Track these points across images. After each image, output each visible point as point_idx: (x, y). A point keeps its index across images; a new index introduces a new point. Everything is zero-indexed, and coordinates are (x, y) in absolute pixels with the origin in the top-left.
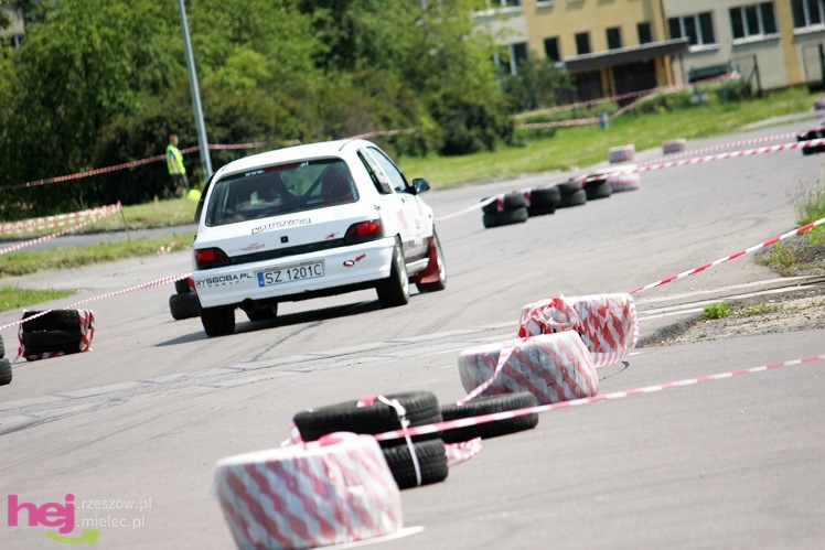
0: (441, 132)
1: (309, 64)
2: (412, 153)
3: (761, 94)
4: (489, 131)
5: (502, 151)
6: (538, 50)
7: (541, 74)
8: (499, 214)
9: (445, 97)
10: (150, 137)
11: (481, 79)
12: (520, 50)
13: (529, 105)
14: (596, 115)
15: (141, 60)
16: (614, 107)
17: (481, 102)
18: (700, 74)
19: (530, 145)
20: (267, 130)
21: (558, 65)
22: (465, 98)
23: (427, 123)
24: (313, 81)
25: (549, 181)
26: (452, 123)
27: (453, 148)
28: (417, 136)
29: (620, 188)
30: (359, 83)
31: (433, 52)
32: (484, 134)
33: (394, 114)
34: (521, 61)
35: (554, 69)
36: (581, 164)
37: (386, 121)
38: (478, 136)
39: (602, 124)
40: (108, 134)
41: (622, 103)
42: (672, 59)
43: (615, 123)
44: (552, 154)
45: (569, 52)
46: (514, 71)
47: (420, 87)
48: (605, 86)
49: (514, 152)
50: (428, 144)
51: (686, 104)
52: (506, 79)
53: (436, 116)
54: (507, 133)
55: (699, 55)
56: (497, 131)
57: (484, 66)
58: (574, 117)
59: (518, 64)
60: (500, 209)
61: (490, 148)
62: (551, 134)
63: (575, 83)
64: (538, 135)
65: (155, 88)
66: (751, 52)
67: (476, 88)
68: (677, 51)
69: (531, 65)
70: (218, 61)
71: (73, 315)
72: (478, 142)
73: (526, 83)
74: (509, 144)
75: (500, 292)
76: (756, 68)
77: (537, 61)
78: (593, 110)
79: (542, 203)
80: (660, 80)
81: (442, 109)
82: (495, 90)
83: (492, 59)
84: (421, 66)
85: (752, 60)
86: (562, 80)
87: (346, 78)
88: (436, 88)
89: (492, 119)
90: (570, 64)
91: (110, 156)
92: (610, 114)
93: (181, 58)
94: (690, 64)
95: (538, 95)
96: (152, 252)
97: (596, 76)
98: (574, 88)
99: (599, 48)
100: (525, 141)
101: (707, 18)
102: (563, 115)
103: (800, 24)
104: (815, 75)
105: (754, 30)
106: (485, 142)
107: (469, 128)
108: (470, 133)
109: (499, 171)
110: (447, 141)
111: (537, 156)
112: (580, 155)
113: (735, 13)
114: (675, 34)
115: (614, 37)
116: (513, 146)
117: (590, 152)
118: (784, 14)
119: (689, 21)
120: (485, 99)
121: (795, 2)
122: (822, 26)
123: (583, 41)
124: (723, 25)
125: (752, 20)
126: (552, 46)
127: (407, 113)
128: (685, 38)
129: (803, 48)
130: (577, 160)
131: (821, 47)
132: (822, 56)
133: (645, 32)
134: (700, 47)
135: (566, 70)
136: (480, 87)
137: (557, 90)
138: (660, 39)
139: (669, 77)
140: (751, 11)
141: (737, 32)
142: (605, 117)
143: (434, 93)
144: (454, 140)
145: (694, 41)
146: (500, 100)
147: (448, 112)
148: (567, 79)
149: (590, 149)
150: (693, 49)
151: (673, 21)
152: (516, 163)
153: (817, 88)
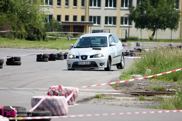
0: (27, 34)
2: (18, 38)
5: (42, 41)
6: (55, 17)
7: (55, 24)
8: (41, 58)
9: (29, 25)
11: (39, 23)
12: (51, 16)
13: (51, 31)
14: (67, 37)
17: (39, 28)
18: (95, 32)
19: (49, 41)
21: (60, 22)
22: (35, 26)
23: (24, 31)
25: (55, 52)
26: (30, 32)
27: (29, 39)
28: (21, 33)
30: (8, 17)
31: (28, 13)
32: (38, 36)
33: (16, 27)
34: (50, 19)
35: (58, 23)
37: (13, 28)
38: (36, 36)
39: (68, 39)
42: (89, 26)
43: (72, 40)
44: (55, 45)
45: (63, 19)
46: (48, 22)
48: (71, 30)
49: (45, 42)
50: (23, 36)
52: (46, 23)
53: (26, 29)
54: (44, 38)
56: (42, 36)
57: (41, 19)
58: (61, 36)
59: (49, 20)
61: (39, 39)
62: (55, 39)
63: (63, 27)
64: (52, 39)
66: (109, 28)
67: (38, 24)
68: (90, 24)
69: (53, 21)
72: (36, 38)
73: (51, 25)
75: (41, 80)
77: (55, 20)
78: (67, 35)
79: (52, 58)
80: (85, 32)
82: (43, 25)
83: (43, 18)
84: (25, 16)
85: (109, 30)
86: (60, 26)
87: (4, 15)
89: (41, 33)
90: (62, 22)
92: (71, 37)
94: (93, 28)
95: (53, 29)
97: (69, 27)
98: (63, 29)
99: (71, 20)
100: (48, 40)
101: (99, 18)
102: (59, 35)
103: (122, 23)
104: (124, 37)
105: (110, 23)
106: (38, 38)
107: (34, 34)
108: (34, 35)
109: (41, 47)
110: (28, 36)
111: (51, 44)
112: (62, 46)
113: (106, 18)
114: (90, 20)
115: (75, 18)
116: (45, 41)
117: (65, 46)
118: (118, 21)
119: (95, 17)
120: (40, 27)
121: (122, 18)
122: (127, 25)
123: (67, 18)
124: (103, 20)
125: (111, 20)
126: (59, 17)
127: (19, 27)
128: (93, 22)
129: (122, 30)
130: (61, 48)
131: (126, 30)
132: (126, 33)
133: (83, 18)
134: (96, 24)
135: (61, 24)
136: (39, 24)
137: (58, 28)
138: (87, 20)
139: (87, 31)
140: (110, 18)
141: (106, 23)
142: (70, 38)
143: (27, 24)
144: (30, 37)
145: (95, 23)
146: (43, 29)
147: (29, 29)
148: (61, 26)
149: (65, 45)
150: (94, 25)
151: (91, 17)
152: (45, 45)
153: (124, 40)
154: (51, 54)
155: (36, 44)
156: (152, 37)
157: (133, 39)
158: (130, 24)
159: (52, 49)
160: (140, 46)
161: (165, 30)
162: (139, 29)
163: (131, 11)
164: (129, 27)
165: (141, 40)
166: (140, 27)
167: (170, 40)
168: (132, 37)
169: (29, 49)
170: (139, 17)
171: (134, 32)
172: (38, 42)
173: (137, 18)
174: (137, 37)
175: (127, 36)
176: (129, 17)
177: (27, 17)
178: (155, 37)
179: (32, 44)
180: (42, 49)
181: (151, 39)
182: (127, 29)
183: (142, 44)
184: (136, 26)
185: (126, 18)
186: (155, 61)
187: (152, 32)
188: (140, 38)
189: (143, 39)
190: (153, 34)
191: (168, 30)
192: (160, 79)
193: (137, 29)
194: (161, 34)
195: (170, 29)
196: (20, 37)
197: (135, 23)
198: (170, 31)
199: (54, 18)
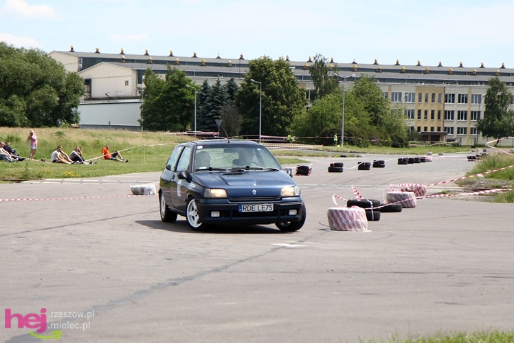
0: (392, 142)
1: (368, 123)
2: (386, 146)
3: (461, 146)
4: (403, 144)
5: (405, 148)
6: (416, 129)
7: (416, 134)
8: (401, 162)
9: (395, 135)
10: (332, 133)
12: (412, 128)
13: (412, 140)
14: (426, 145)
15: (333, 117)
16: (430, 143)
17: (402, 137)
18: (449, 140)
20: (356, 135)
21: (420, 132)
22: (399, 136)
24: (368, 127)
25: (413, 157)
26: (395, 141)
27: (394, 146)
28: (387, 142)
29: (429, 161)
30: (377, 129)
31: (394, 125)
35: (418, 133)
36: (421, 154)
37: (381, 138)
38: (400, 144)
39: (427, 147)
40: (324, 130)
41: (432, 143)
42: (444, 136)
43: (429, 147)
45: (422, 130)
47: (389, 132)
48: (429, 139)
49: (407, 149)
50: (389, 144)
51: (445, 145)
52: (408, 133)
53: (392, 139)
54: (406, 146)
55: (449, 136)
56: (405, 144)
57: (404, 130)
58: (421, 144)
59: (411, 131)
61: (402, 147)
62: (416, 147)
64: (413, 147)
65: (335, 123)
66: (460, 137)
67: (402, 134)
68: (446, 134)
69: (414, 132)
70: (349, 119)
71: (307, 167)
72: (400, 146)
73: (412, 135)
74: (406, 147)
76: (461, 141)
78: (425, 143)
79: (411, 161)
80: (440, 140)
82: (405, 135)
83: (406, 129)
84: (391, 128)
85: (460, 139)
86: (420, 136)
87: (375, 128)
88: (393, 133)
89: (404, 141)
91: (324, 135)
92: (429, 145)
93: (341, 118)
94: (447, 137)
95: (414, 138)
96: (327, 156)
97: (427, 136)
98: (422, 138)
99: (429, 130)
100: (410, 147)
101: (452, 128)
102: (419, 143)
103: (472, 133)
104: (473, 144)
105: (462, 133)
108: (398, 143)
109: (403, 152)
110: (393, 144)
111: (412, 151)
113: (458, 128)
114: (445, 131)
115: (432, 129)
118: (468, 131)
119: (449, 128)
121: (472, 129)
122: (476, 135)
123: (426, 128)
124: (455, 131)
125: (462, 130)
126: (419, 128)
127: (386, 137)
128: (447, 132)
129: (472, 138)
131: (475, 139)
132: (475, 141)
133: (439, 129)
135: (421, 134)
137: (418, 138)
138: (442, 131)
139: (442, 139)
140: (462, 129)
141: (458, 133)
144: (395, 144)
145: (449, 133)
147: (395, 138)
149: (423, 151)
151: (445, 128)
152: (407, 151)
153: (473, 147)
154: (410, 158)
155: (400, 150)
156: (496, 144)
157: (481, 146)
158: (478, 133)
159: (411, 154)
160: (486, 152)
161: (507, 138)
163: (479, 123)
165: (487, 146)
166: (486, 136)
167: (511, 146)
168: (480, 144)
169: (393, 154)
171: (482, 140)
173: (484, 129)
175: (476, 143)
176: (477, 128)
177: (393, 129)
178: (499, 144)
179: (396, 150)
180: (403, 155)
181: (496, 146)
184: (483, 135)
185: (475, 129)
190: (498, 142)
193: (484, 137)
196: (387, 145)
197: (482, 133)
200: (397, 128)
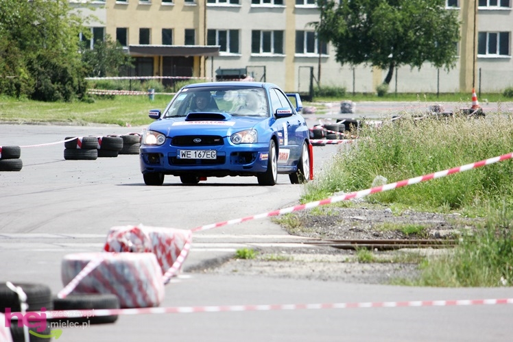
0: (33, 82)
2: (9, 94)
4: (69, 88)
5: (75, 102)
6: (111, 34)
7: (111, 53)
8: (76, 150)
9: (39, 58)
11: (67, 50)
12: (99, 32)
13: (99, 73)
14: (147, 89)
16: (160, 85)
17: (65, 65)
18: (225, 74)
19: (96, 102)
21: (124, 48)
22: (54, 61)
23: (25, 74)
26: (42, 77)
27: (40, 95)
28: (15, 81)
31: (36, 23)
32: (64, 89)
34: (98, 40)
35: (121, 50)
36: (134, 123)
38: (58, 89)
39: (150, 96)
42: (206, 59)
43: (160, 98)
44: (112, 111)
45: (133, 40)
46: (92, 48)
48: (156, 70)
49: (84, 105)
50: (22, 88)
52: (85, 51)
53: (31, 70)
54: (81, 91)
55: (226, 59)
56: (75, 88)
57: (74, 41)
58: (130, 88)
59: (95, 42)
60: (78, 147)
61: (66, 98)
62: (112, 97)
63: (133, 63)
64: (103, 97)
66: (263, 63)
67: (63, 54)
68: (210, 53)
69: (105, 44)
72: (58, 94)
73: (99, 58)
74: (81, 99)
75: (80, 210)
76: (265, 75)
77: (110, 43)
78: (145, 85)
79: (109, 148)
80: (195, 72)
81: (36, 66)
82: (77, 58)
83: (78, 36)
84: (26, 31)
85: (263, 69)
86: (126, 59)
88: (35, 49)
89: (71, 79)
90: (132, 49)
92: (157, 91)
94: (219, 64)
95: (107, 68)
97: (151, 60)
98: (133, 67)
99: (156, 41)
100: (93, 99)
101: (235, 34)
102: (122, 85)
103: (299, 49)
104: (306, 89)
105: (267, 49)
106: (63, 95)
107: (53, 83)
108: (53, 86)
109: (74, 118)
110: (36, 89)
111: (102, 111)
112: (133, 117)
113: (256, 34)
114: (211, 41)
115: (167, 35)
116: (83, 100)
117: (140, 116)
118: (290, 42)
119: (223, 33)
120: (70, 63)
121: (300, 35)
122: (315, 54)
123: (145, 35)
124: (245, 41)
125: (267, 41)
126: (122, 34)
127: (10, 63)
128: (217, 46)
129: (300, 67)
130: (132, 120)
131: (312, 69)
132: (312, 76)
133: (190, 36)
134: (227, 53)
135: (129, 53)
136: (66, 55)
137: (121, 65)
138: (201, 42)
139: (202, 71)
140: (267, 34)
141: (255, 48)
142: (153, 92)
143: (32, 53)
144: (41, 90)
145: (224, 49)
146: (79, 66)
147: (40, 68)
148: (130, 59)
149: (140, 113)
150: (222, 54)
151: (211, 33)
152: (86, 114)
153: (306, 98)
154: (103, 138)
155: (60, 109)
156: (383, 88)
157: (331, 94)
158: (323, 50)
159: (105, 123)
160: (351, 112)
161: (420, 68)
162: (347, 65)
164: (320, 58)
165: (354, 95)
166: (349, 60)
167: (434, 94)
168: (327, 88)
169: (39, 124)
170: (347, 31)
171: (334, 72)
172: (64, 104)
173: (342, 34)
174: (343, 87)
175: (315, 84)
176: (318, 31)
177: (33, 35)
178: (391, 88)
180: (78, 125)
181: (381, 94)
182: (316, 66)
183: (357, 106)
184: (341, 58)
185: (311, 35)
186: (397, 154)
187: (385, 73)
188: (350, 89)
189: (358, 93)
190: (388, 80)
191: (427, 66)
192: (411, 204)
193: (342, 63)
194: (410, 77)
195: (434, 63)
197: (336, 48)
198: (434, 68)
199: (109, 35)
200: (47, 32)
